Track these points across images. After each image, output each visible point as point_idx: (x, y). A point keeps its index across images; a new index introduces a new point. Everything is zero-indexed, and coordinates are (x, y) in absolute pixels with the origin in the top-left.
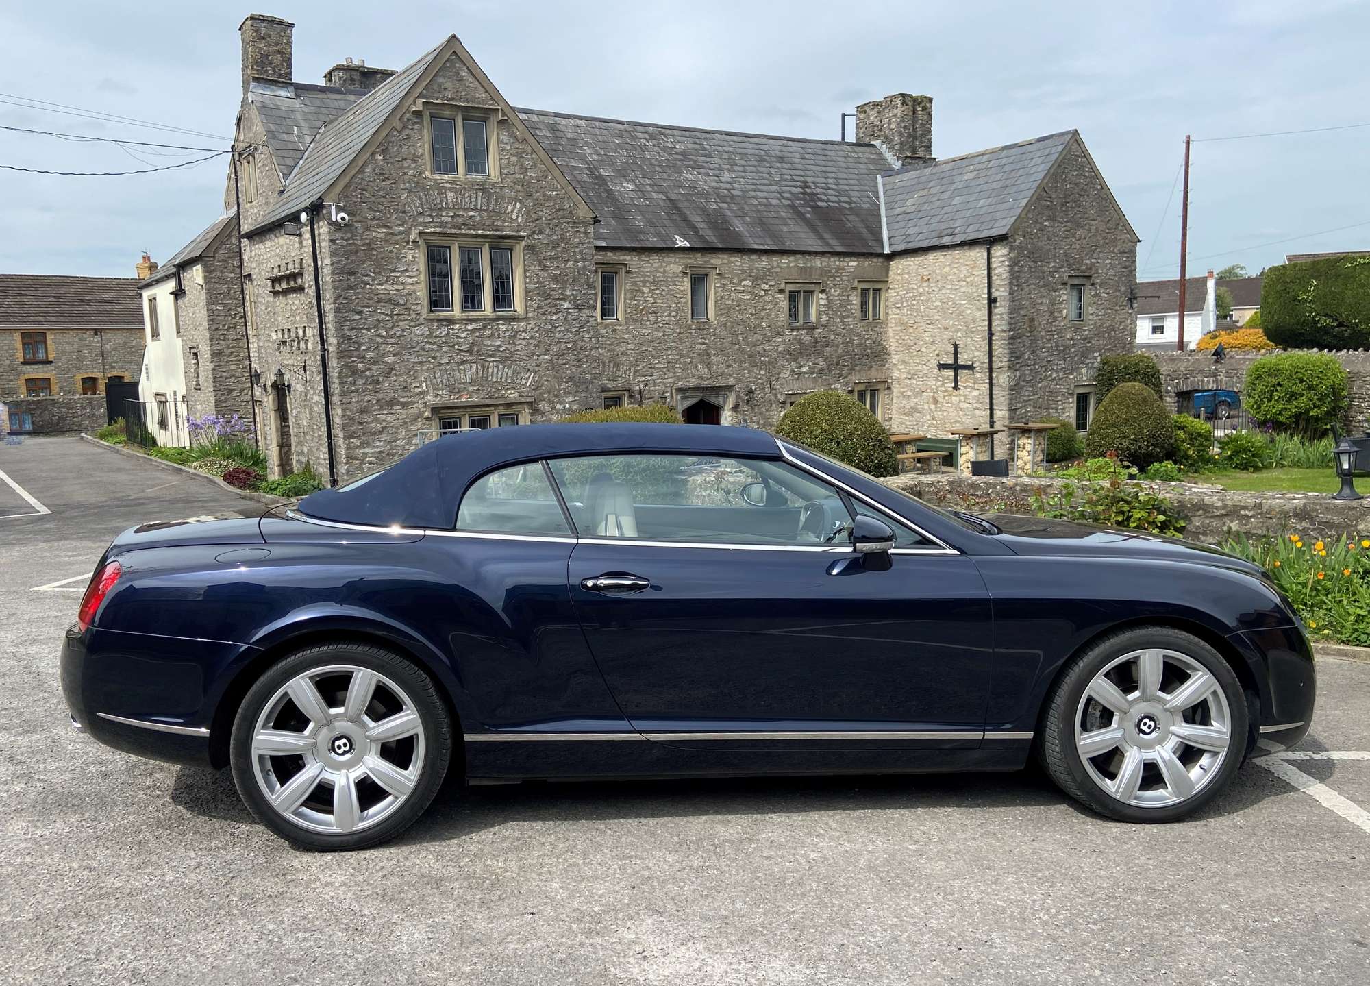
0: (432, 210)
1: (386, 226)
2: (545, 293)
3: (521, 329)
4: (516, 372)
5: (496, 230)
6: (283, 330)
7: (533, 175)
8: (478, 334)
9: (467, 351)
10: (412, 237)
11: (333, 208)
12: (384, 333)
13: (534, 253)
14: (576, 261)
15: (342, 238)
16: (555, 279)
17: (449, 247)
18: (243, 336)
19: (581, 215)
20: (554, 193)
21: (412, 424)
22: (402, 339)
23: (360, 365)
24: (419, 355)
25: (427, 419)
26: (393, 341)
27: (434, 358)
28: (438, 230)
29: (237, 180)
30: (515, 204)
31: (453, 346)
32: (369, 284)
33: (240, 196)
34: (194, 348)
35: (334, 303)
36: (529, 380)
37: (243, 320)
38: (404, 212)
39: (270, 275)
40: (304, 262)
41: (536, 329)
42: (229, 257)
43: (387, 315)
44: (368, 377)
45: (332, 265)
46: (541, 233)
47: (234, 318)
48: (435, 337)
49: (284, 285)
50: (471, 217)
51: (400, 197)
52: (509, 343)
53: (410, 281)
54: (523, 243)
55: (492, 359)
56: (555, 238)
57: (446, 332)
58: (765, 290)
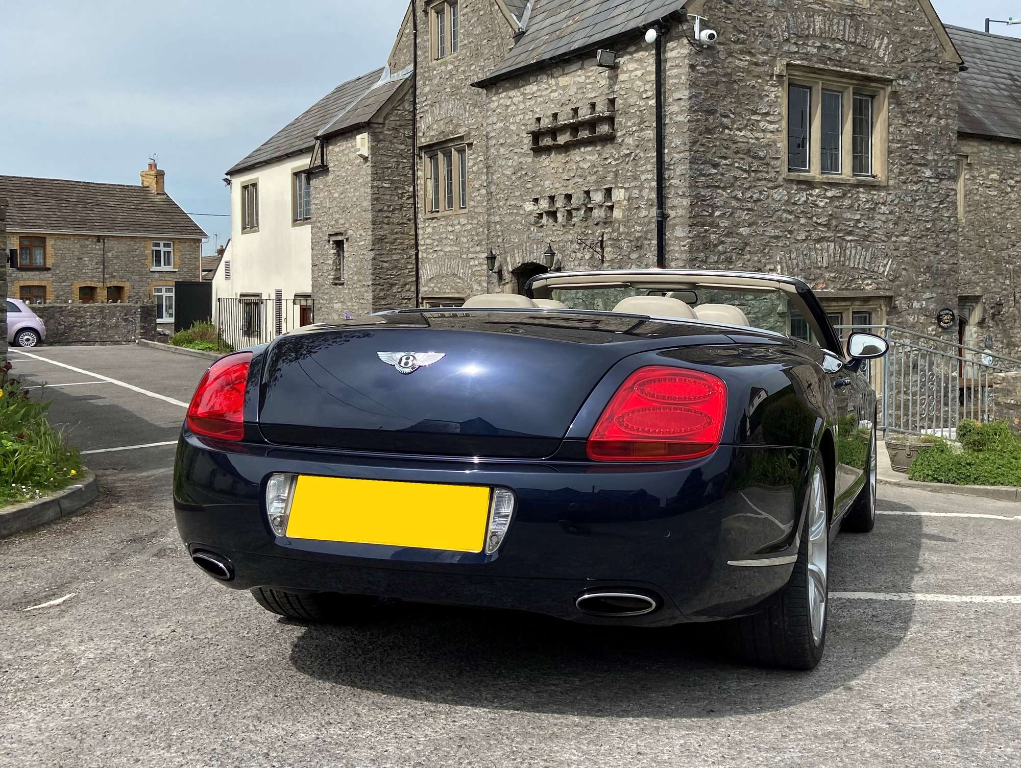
0: (799, 37)
1: (750, 53)
2: (907, 155)
3: (881, 201)
4: (874, 257)
5: (862, 70)
6: (552, 199)
7: (902, 4)
8: (837, 204)
9: (825, 226)
10: (777, 70)
11: (697, 21)
12: (740, 195)
13: (899, 104)
14: (939, 118)
15: (703, 64)
16: (918, 137)
17: (810, 88)
18: (409, 220)
19: (947, 58)
20: (922, 29)
21: (764, 321)
22: (759, 204)
23: (713, 237)
24: (776, 227)
25: (781, 315)
26: (749, 205)
27: (791, 232)
28: (805, 63)
29: (415, 35)
30: (883, 38)
31: (811, 218)
32: (728, 128)
33: (419, 53)
34: (337, 234)
35: (691, 150)
36: (886, 267)
37: (411, 201)
38: (770, 37)
39: (533, 127)
40: (619, 102)
41: (896, 202)
42: (400, 126)
43: (745, 171)
44: (721, 254)
45: (690, 98)
46: (906, 77)
47: (401, 198)
48: (794, 204)
49: (562, 139)
50: (838, 51)
51: (766, 16)
52: (868, 219)
53: (771, 127)
54: (889, 89)
55: (850, 238)
56: (920, 85)
57: (804, 199)
58: (1011, 186)
